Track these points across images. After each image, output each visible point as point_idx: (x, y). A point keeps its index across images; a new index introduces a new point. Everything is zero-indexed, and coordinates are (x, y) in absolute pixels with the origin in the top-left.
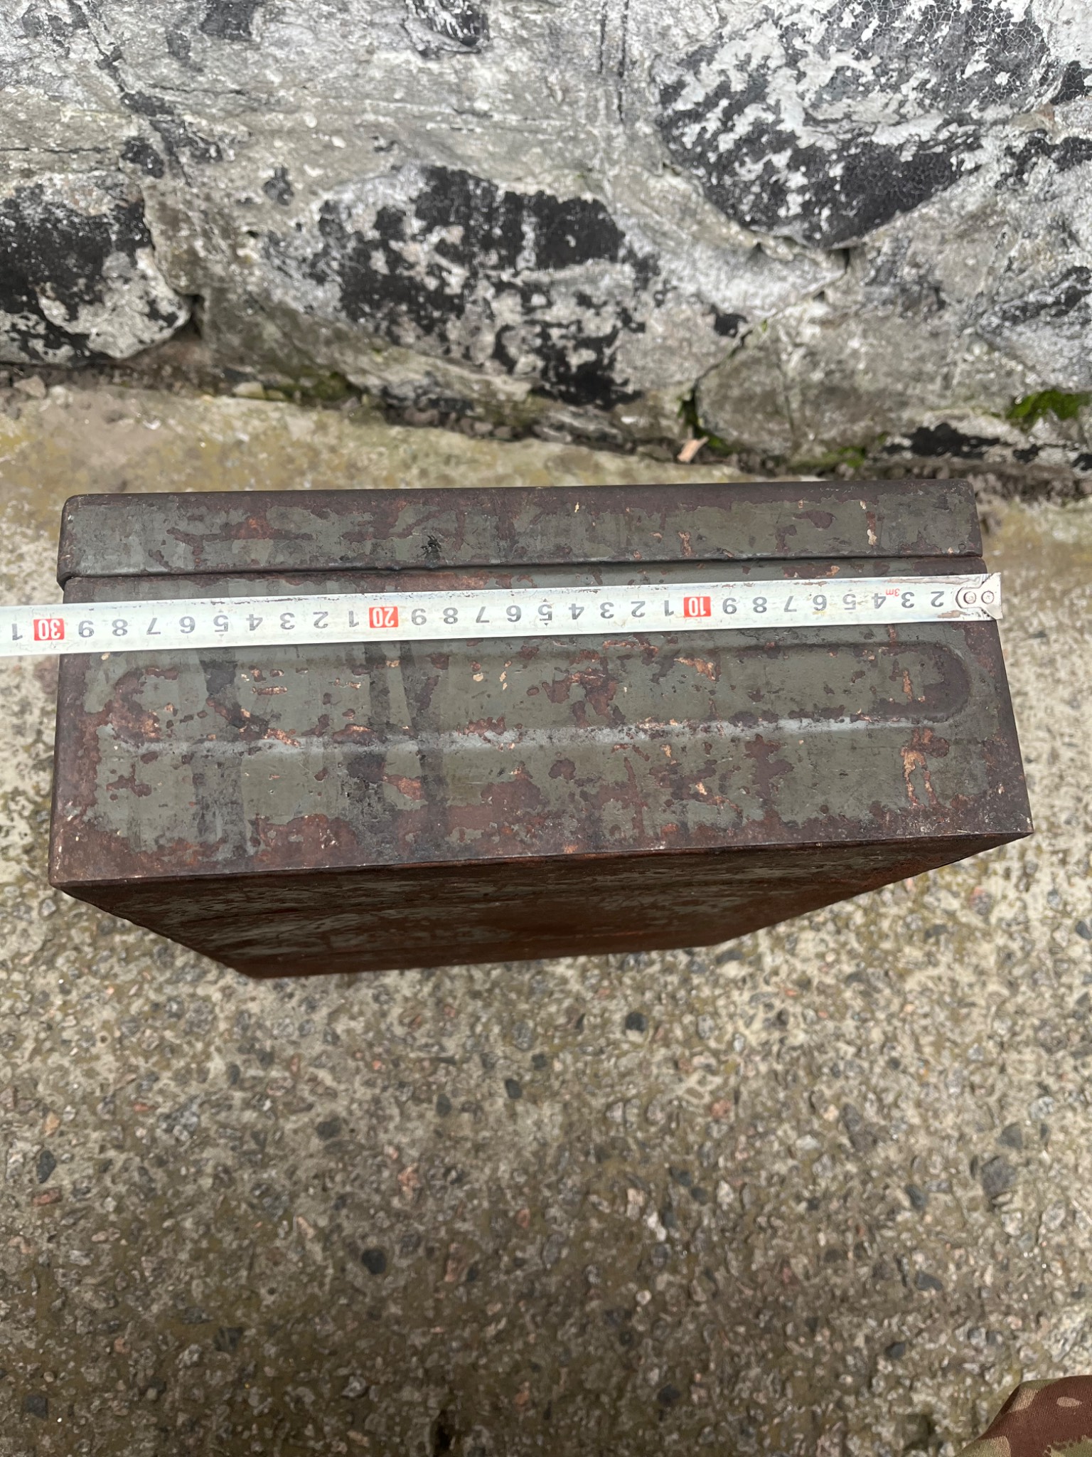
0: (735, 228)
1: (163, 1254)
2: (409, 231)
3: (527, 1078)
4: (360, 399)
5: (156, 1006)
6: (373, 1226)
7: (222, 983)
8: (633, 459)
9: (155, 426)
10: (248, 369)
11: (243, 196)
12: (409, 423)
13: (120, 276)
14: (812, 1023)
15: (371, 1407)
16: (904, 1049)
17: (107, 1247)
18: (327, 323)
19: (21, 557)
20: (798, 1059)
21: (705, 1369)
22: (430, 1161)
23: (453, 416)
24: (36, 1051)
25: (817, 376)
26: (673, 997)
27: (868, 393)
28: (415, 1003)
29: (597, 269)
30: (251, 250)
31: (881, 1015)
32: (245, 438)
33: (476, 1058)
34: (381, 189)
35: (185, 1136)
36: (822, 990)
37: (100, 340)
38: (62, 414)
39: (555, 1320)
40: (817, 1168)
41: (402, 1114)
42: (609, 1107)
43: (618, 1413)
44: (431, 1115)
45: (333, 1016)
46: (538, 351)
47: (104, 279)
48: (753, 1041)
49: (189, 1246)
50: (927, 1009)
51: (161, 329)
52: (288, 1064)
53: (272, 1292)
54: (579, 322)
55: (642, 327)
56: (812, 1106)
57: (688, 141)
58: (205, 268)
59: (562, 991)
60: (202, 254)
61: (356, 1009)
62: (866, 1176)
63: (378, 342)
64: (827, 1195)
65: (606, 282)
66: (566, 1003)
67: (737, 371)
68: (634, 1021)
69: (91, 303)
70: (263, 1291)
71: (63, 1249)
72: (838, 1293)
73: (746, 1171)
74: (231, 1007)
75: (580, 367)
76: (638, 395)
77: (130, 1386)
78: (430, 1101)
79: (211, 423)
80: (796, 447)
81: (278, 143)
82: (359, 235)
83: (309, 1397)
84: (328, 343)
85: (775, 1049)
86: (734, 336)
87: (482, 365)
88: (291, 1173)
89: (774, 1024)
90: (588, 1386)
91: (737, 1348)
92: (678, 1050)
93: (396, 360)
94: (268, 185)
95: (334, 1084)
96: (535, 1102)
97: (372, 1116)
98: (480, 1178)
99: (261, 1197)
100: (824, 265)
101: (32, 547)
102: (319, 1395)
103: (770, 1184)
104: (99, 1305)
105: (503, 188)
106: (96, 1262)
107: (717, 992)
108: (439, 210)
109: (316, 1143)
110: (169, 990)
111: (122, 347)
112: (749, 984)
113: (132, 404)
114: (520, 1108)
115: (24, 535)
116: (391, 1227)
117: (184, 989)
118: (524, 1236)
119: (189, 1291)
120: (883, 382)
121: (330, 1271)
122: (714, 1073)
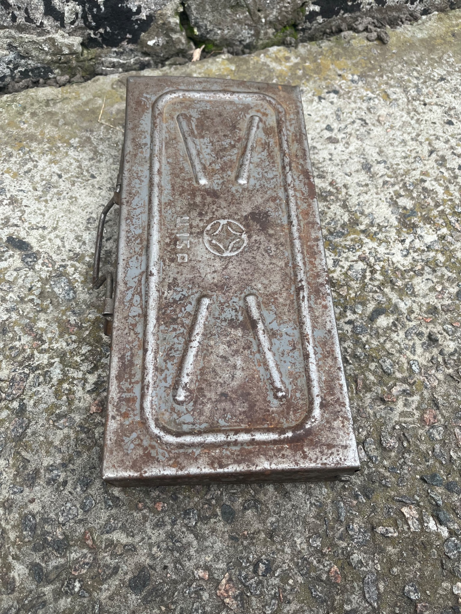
8: (166, 68)
12: (14, 91)
23: (41, 79)
36: (447, 310)
41: (196, 537)
48: (423, 361)
52: (82, 542)
78: (216, 515)
85: (440, 359)
95: (130, 540)
97: (172, 551)
98: (285, 559)
112: (399, 326)
122: (411, 394)
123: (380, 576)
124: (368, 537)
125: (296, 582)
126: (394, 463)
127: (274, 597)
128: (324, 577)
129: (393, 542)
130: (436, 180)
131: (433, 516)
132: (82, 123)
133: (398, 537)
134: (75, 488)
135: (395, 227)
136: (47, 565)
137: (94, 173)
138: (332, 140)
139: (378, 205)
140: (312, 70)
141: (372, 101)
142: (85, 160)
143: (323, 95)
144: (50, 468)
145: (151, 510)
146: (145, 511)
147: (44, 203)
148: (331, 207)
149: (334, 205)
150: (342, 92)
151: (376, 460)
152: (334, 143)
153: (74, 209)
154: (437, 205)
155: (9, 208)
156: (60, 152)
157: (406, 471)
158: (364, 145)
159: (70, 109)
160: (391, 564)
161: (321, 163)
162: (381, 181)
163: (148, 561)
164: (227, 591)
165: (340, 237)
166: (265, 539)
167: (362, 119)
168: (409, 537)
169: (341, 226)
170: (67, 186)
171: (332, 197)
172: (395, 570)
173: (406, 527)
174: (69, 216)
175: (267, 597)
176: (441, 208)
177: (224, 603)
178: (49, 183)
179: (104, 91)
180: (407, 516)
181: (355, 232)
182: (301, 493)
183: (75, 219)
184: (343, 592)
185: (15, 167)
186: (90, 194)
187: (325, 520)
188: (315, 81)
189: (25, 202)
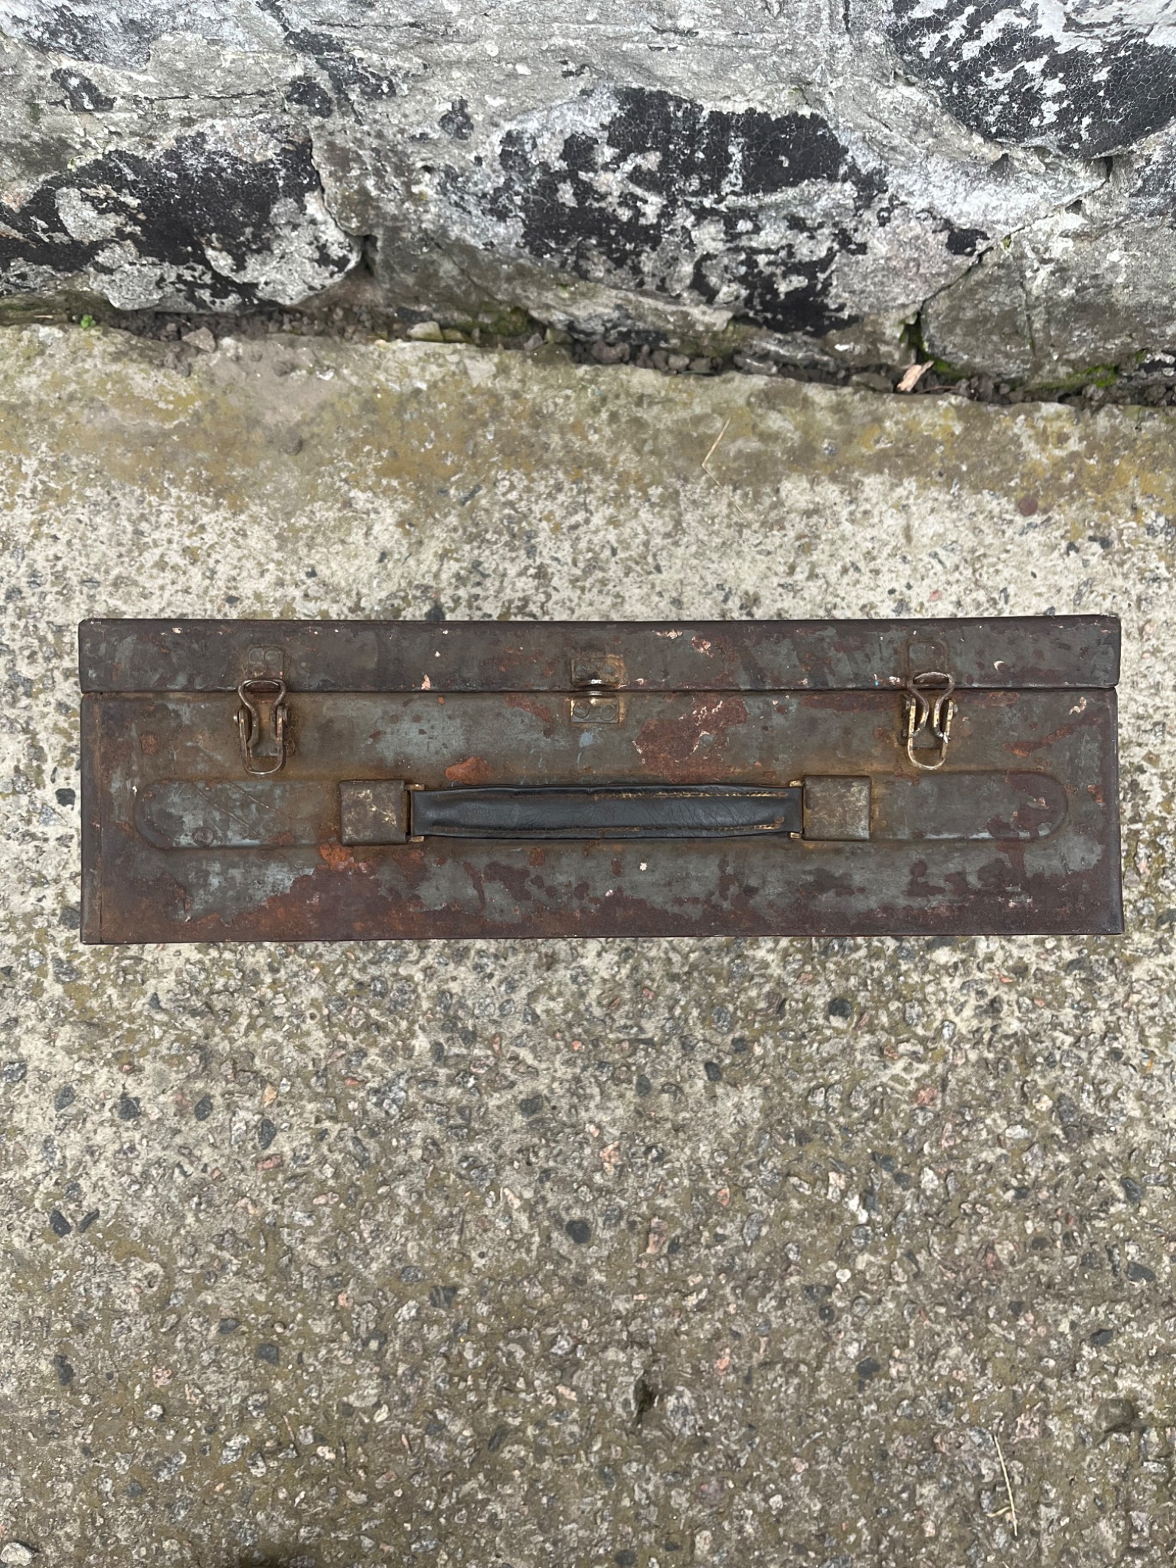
0: (978, 139)
1: (379, 1218)
2: (600, 160)
3: (727, 1061)
4: (543, 336)
5: (360, 984)
6: (577, 1200)
7: (422, 963)
8: (848, 390)
9: (329, 376)
10: (424, 308)
11: (418, 132)
12: (599, 361)
13: (288, 223)
14: (1028, 1011)
15: (577, 1364)
16: (1128, 1041)
17: (328, 1210)
18: (509, 259)
19: (202, 528)
20: (1011, 1047)
21: (904, 1346)
22: (631, 1139)
23: (646, 348)
24: (250, 1027)
25: (1067, 292)
26: (879, 982)
27: (1127, 308)
28: (612, 986)
29: (813, 190)
30: (427, 186)
31: (1103, 1005)
32: (423, 386)
33: (675, 1040)
34: (570, 115)
35: (394, 1110)
36: (1040, 977)
37: (269, 288)
38: (234, 367)
39: (755, 1293)
40: (1027, 1157)
41: (602, 1093)
42: (811, 1092)
43: (817, 1382)
44: (630, 1094)
45: (532, 996)
46: (742, 280)
47: (272, 227)
48: (963, 1028)
49: (403, 1211)
50: (1155, 999)
51: (332, 274)
52: (489, 1043)
53: (482, 1255)
54: (790, 246)
55: (863, 248)
56: (1024, 1095)
57: (925, 51)
58: (378, 208)
59: (762, 976)
60: (374, 193)
61: (555, 990)
62: (1079, 1167)
63: (565, 277)
64: (1037, 1184)
65: (823, 203)
66: (767, 988)
67: (972, 291)
68: (838, 1007)
69: (259, 251)
70: (474, 1255)
71: (288, 1210)
72: (1044, 1279)
73: (951, 1157)
74: (433, 987)
75: (787, 294)
76: (854, 320)
77: (354, 1338)
78: (630, 1082)
79: (386, 370)
80: (1037, 367)
81: (456, 74)
82: (544, 166)
83: (520, 1353)
84: (509, 279)
85: (986, 1037)
86: (970, 254)
87: (679, 296)
88: (496, 1147)
89: (986, 1012)
90: (787, 1355)
91: (938, 1328)
92: (883, 1037)
93: (583, 295)
94: (445, 120)
95: (536, 1063)
96: (734, 1085)
97: (573, 1094)
98: (681, 1157)
99: (469, 1168)
100: (1082, 174)
101: (213, 517)
102: (529, 1351)
103: (976, 1171)
104: (323, 1263)
105: (708, 107)
106: (319, 1223)
107: (927, 978)
108: (634, 136)
109: (519, 1120)
110: (373, 970)
111: (292, 293)
112: (961, 970)
113: (304, 354)
114: (720, 1090)
115: (204, 504)
116: (595, 1200)
117: (387, 970)
118: (725, 1212)
119: (405, 1252)
120: (1144, 295)
121: (537, 1239)
122: (920, 1061)
123: (767, 1221)
124: (778, 1179)
125: (681, 1183)
126: (851, 1124)
127: (653, 1185)
128: (712, 1193)
129: (801, 1198)
130: (1163, 776)
131: (860, 1196)
132: (676, 458)
133: (809, 1196)
134: (500, 986)
136: (450, 1049)
137: (662, 564)
140: (1093, 479)
142: (658, 533)
143: (1079, 542)
145: (568, 1045)
150: (1116, 546)
154: (1134, 820)
155: (532, 583)
156: (629, 506)
157: (859, 1139)
159: (669, 423)
160: (787, 1216)
163: (546, 1091)
164: (610, 1157)
166: (670, 1130)
168: (820, 1202)
170: (619, 573)
172: (787, 1223)
173: (823, 1192)
175: (646, 1182)
176: (1139, 826)
177: (602, 1166)
179: (732, 404)
180: (832, 1182)
182: (729, 1104)
184: (722, 1215)
185: (559, 513)
186: (644, 600)
187: (741, 1142)
188: (1083, 506)
189: (555, 582)
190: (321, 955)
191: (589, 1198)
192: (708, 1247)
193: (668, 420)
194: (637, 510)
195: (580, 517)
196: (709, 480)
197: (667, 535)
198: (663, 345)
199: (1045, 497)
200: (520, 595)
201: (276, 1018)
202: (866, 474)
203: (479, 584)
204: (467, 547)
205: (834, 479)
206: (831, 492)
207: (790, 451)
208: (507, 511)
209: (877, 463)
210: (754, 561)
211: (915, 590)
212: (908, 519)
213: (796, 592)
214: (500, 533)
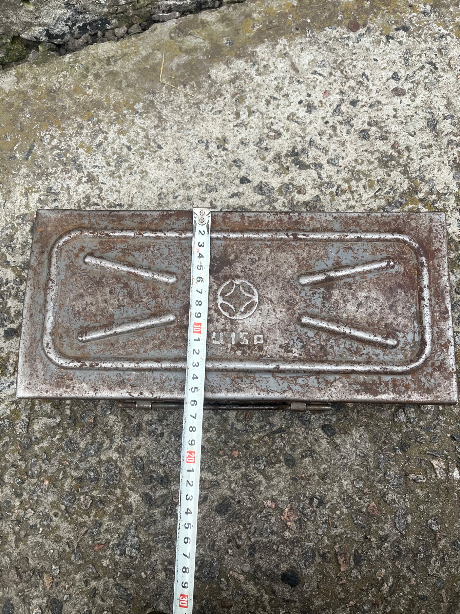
123: (408, 511)
124: (402, 481)
125: (342, 513)
126: (429, 423)
127: (325, 522)
128: (364, 510)
129: (422, 486)
131: (457, 467)
132: (143, 83)
133: (426, 482)
134: (170, 439)
135: (455, 194)
136: (155, 495)
137: (161, 143)
138: (398, 92)
139: (439, 169)
141: (444, 39)
142: (151, 128)
143: (391, 34)
144: (150, 423)
145: (230, 456)
146: (225, 457)
147: (118, 179)
148: (392, 174)
149: (394, 172)
150: (412, 28)
151: (414, 421)
152: (400, 95)
153: (145, 184)
155: (87, 186)
156: (127, 120)
157: (439, 431)
158: (432, 96)
159: (131, 67)
160: (419, 502)
161: (384, 121)
162: (445, 141)
163: (229, 493)
164: (289, 517)
165: (398, 207)
166: (318, 481)
167: (431, 63)
168: (435, 483)
169: (400, 195)
170: (137, 159)
171: (393, 162)
172: (421, 507)
173: (433, 475)
174: (142, 191)
175: (319, 523)
177: (287, 525)
178: (120, 157)
179: (162, 42)
180: (436, 466)
181: (413, 201)
182: (348, 447)
183: (147, 195)
184: (378, 522)
185: (87, 141)
186: (159, 167)
187: (367, 467)
188: (383, 15)
189: (101, 179)
190: (46, 471)
191: (288, 551)
192: (379, 548)
193: (129, 65)
194: (133, 120)
195: (101, 137)
196: (167, 88)
197: (156, 127)
198: (109, 27)
199: (361, 18)
200: (84, 195)
201: (32, 527)
202: (256, 46)
203: (55, 200)
204: (40, 182)
205: (238, 57)
206: (240, 64)
207: (207, 53)
208: (55, 152)
209: (259, 38)
210: (213, 120)
211: (313, 95)
212: (291, 60)
213: (246, 126)
214: (56, 166)
